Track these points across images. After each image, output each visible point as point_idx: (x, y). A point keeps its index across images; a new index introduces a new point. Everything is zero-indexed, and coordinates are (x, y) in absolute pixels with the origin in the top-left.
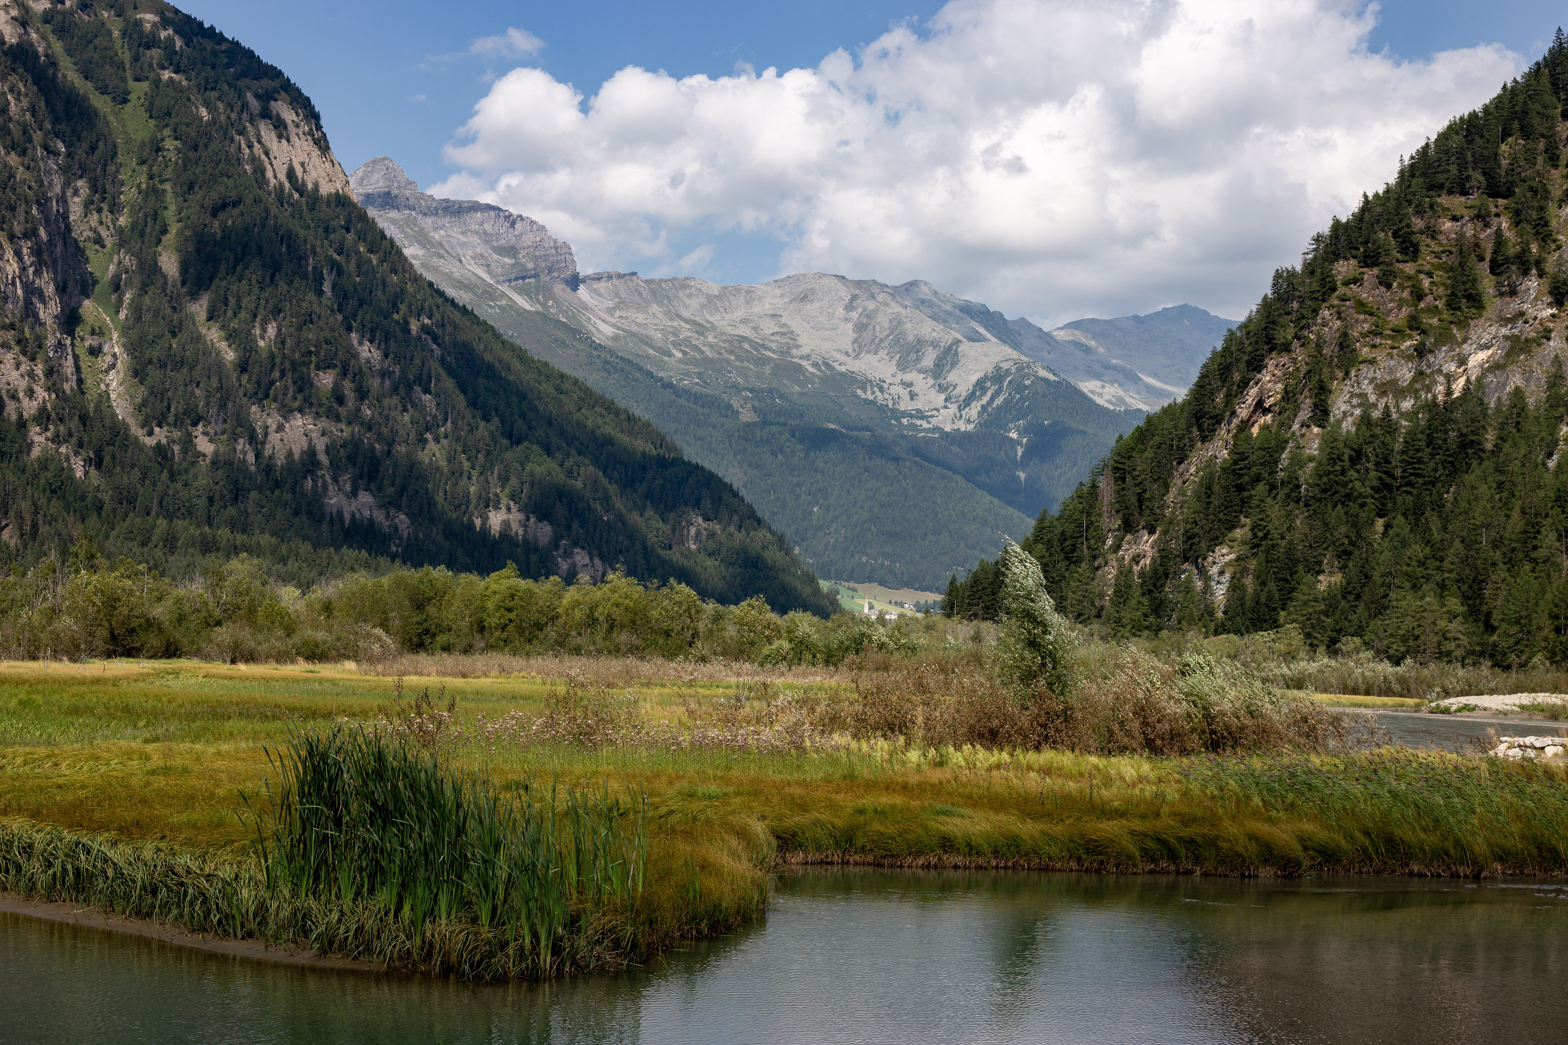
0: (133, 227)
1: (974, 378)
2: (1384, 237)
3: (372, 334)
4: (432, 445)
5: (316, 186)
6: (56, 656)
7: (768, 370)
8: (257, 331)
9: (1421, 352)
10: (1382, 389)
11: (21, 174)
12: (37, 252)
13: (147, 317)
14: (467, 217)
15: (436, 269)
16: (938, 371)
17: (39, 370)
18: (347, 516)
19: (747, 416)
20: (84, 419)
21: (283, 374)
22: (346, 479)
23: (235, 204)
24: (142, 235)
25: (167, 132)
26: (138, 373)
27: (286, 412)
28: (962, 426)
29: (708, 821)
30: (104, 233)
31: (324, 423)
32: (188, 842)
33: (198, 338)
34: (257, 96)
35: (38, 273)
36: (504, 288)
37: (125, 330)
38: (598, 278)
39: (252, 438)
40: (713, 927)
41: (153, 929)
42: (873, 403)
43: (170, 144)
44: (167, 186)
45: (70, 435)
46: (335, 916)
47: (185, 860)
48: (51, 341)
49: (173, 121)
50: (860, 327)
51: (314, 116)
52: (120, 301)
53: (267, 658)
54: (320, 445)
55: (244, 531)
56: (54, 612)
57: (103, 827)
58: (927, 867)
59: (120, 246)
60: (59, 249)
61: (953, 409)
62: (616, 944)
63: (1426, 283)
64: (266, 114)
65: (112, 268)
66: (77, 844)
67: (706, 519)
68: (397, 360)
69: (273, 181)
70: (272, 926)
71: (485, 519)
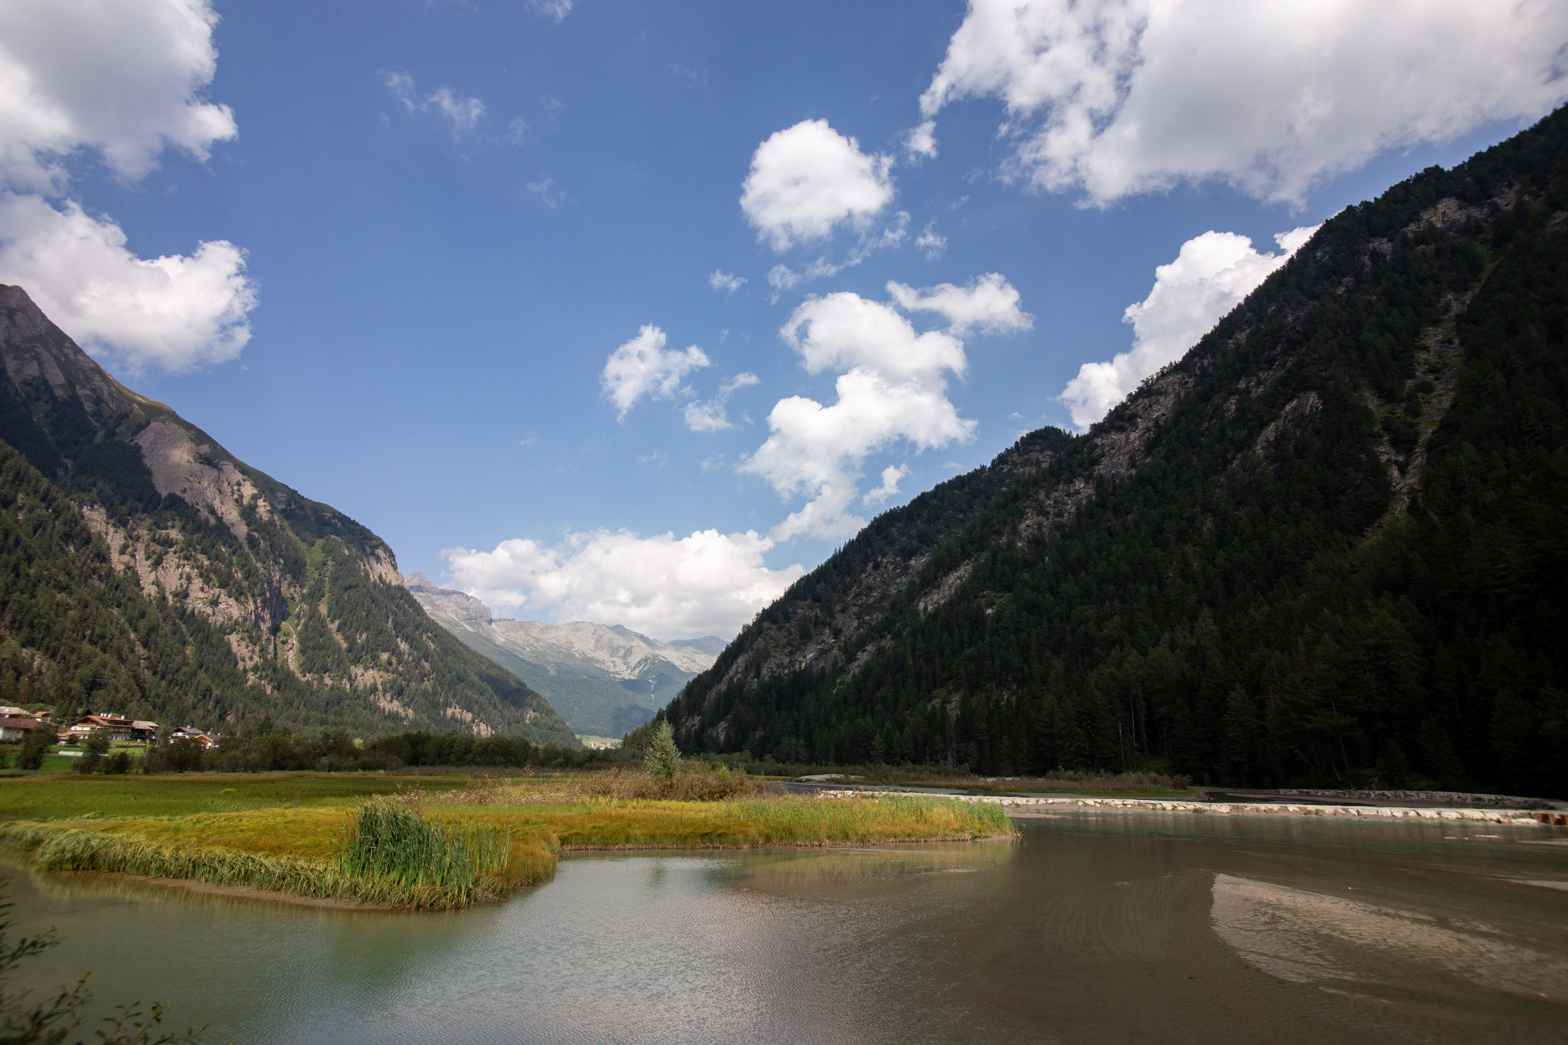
0: (309, 594)
1: (637, 660)
2: (780, 615)
3: (406, 639)
4: (426, 682)
5: (390, 582)
6: (245, 771)
7: (562, 656)
8: (358, 636)
9: (791, 653)
10: (778, 666)
11: (261, 570)
12: (264, 602)
13: (310, 629)
14: (450, 596)
15: (436, 615)
16: (625, 657)
17: (257, 649)
18: (387, 710)
19: (553, 673)
20: (275, 670)
21: (367, 653)
22: (388, 696)
23: (355, 587)
24: (313, 597)
25: (330, 558)
26: (302, 652)
27: (366, 669)
28: (632, 677)
29: (533, 834)
30: (296, 595)
31: (382, 673)
32: (303, 854)
33: (332, 638)
34: (370, 547)
35: (263, 610)
36: (463, 623)
37: (299, 634)
38: (500, 620)
39: (350, 679)
40: (534, 881)
41: (281, 896)
42: (600, 668)
43: (330, 563)
44: (327, 579)
45: (267, 676)
46: (370, 885)
47: (302, 863)
48: (264, 638)
49: (333, 554)
50: (597, 641)
51: (392, 556)
52: (299, 623)
53: (345, 769)
54: (379, 682)
55: (341, 716)
56: (248, 751)
57: (262, 849)
58: (619, 849)
59: (302, 601)
60: (274, 601)
61: (629, 671)
62: (494, 890)
63: (793, 630)
64: (373, 554)
65: (297, 609)
66: (248, 858)
67: (534, 711)
68: (416, 649)
69: (372, 579)
70: (340, 891)
71: (445, 711)
